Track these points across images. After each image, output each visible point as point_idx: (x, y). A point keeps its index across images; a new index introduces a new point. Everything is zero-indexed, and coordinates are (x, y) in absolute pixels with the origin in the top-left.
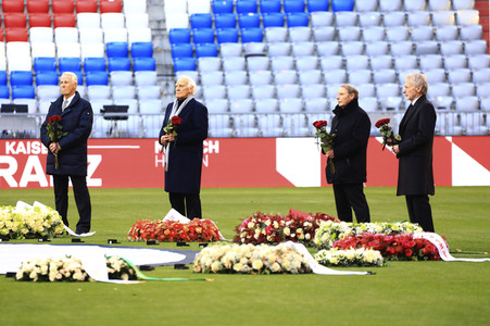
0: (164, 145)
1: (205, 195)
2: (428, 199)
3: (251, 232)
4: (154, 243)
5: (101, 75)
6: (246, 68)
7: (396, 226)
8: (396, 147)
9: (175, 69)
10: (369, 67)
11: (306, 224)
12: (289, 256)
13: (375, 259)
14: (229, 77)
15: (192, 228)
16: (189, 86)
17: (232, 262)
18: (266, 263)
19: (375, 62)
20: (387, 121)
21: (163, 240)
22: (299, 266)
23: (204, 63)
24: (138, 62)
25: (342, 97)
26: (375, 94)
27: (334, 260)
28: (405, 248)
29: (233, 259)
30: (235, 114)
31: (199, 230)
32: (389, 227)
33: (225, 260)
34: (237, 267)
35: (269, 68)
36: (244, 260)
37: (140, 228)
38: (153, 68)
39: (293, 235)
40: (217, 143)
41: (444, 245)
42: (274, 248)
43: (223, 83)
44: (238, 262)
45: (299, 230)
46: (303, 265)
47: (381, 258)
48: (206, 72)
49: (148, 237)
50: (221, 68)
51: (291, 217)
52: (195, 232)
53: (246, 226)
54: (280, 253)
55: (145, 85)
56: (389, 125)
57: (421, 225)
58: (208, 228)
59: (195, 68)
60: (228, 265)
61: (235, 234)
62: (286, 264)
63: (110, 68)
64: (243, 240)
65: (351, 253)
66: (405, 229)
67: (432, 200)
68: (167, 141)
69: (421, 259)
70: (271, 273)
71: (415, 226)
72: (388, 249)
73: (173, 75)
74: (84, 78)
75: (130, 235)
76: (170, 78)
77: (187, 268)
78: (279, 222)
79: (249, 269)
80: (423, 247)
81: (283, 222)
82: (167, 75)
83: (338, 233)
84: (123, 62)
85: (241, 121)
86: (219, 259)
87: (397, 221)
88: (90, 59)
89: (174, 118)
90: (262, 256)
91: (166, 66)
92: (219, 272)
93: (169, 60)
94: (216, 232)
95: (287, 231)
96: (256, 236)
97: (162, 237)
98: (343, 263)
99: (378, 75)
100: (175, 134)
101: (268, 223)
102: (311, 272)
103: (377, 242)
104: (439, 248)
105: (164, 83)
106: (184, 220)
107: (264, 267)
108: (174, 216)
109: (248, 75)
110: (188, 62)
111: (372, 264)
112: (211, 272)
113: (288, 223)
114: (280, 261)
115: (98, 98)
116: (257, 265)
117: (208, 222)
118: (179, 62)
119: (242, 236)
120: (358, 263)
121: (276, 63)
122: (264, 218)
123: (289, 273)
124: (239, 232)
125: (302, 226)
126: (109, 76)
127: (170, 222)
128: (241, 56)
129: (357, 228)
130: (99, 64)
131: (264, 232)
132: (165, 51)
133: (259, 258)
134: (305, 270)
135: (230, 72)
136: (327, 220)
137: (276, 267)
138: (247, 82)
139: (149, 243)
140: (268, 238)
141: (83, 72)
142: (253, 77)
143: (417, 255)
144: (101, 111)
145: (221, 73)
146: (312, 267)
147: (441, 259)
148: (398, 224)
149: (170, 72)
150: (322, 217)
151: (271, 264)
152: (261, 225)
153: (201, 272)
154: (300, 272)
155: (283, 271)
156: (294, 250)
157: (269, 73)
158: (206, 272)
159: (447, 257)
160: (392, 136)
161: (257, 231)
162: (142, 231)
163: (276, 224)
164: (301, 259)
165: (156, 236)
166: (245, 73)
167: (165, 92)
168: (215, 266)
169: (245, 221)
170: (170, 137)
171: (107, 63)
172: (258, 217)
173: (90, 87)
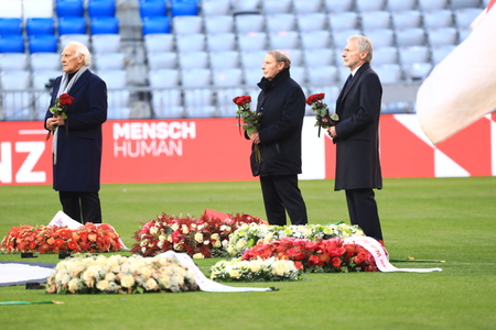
0: (51, 130)
1: (106, 193)
2: (373, 194)
3: (153, 239)
4: (31, 255)
5: (48, 41)
6: (234, 30)
7: (329, 229)
8: (333, 129)
9: (144, 31)
10: (391, 25)
11: (223, 228)
12: (168, 270)
13: (287, 272)
14: (212, 42)
15: (83, 234)
16: (77, 55)
17: (94, 279)
18: (139, 280)
19: (398, 19)
20: (321, 96)
21: (46, 252)
22: (182, 282)
23: (180, 23)
24: (97, 23)
25: (268, 67)
26: (397, 61)
27: (235, 274)
28: (332, 257)
29: (96, 275)
30: (219, 88)
31: (92, 237)
32: (321, 230)
33: (86, 277)
34: (101, 286)
35: (264, 29)
36: (110, 277)
37: (16, 236)
38: (116, 31)
39: (206, 243)
40: (193, 125)
41: (382, 252)
42: (149, 260)
43: (206, 48)
44: (102, 278)
45: (215, 236)
46: (186, 281)
47: (295, 270)
48: (184, 35)
49: (27, 247)
50: (203, 30)
51: (204, 219)
52: (88, 240)
53: (148, 232)
54: (157, 266)
55: (106, 52)
56: (324, 101)
57: (361, 227)
58: (106, 234)
59: (169, 30)
60: (89, 283)
61: (135, 241)
62: (165, 280)
63: (61, 32)
64: (144, 249)
65: (256, 265)
66: (340, 232)
67: (378, 195)
68: (55, 126)
69: (352, 270)
70: (145, 291)
71: (355, 228)
72: (311, 258)
73: (142, 40)
74: (27, 45)
75: (4, 246)
76: (138, 43)
77: (43, 288)
78: (189, 226)
79: (117, 287)
80: (356, 254)
81: (194, 226)
82: (134, 40)
83: (257, 238)
84: (77, 23)
85: (226, 97)
86: (79, 276)
87: (332, 222)
88: (34, 20)
89: (63, 97)
90: (133, 270)
91: (134, 29)
92: (79, 292)
93: (136, 20)
94: (116, 240)
95: (198, 237)
96: (160, 244)
97: (45, 247)
98: (246, 277)
99: (401, 36)
100: (64, 116)
101: (175, 227)
102: (198, 289)
103: (297, 249)
104: (375, 255)
105: (130, 50)
106: (73, 225)
107: (136, 284)
108: (63, 220)
109: (236, 39)
110: (160, 22)
111: (282, 278)
112: (68, 292)
113: (200, 227)
114: (156, 276)
115: (43, 70)
116: (127, 282)
117: (106, 228)
118: (149, 23)
119: (142, 244)
120: (264, 276)
121: (272, 22)
122: (171, 221)
123: (169, 291)
124: (139, 239)
125: (218, 231)
126: (58, 41)
127: (55, 228)
128: (228, 14)
129: (281, 232)
130: (46, 26)
131: (170, 239)
132: (132, 9)
133: (129, 273)
134: (189, 286)
135: (214, 34)
136: (251, 222)
137: (151, 284)
138: (236, 47)
139: (24, 256)
140: (175, 246)
141: (25, 36)
142: (244, 41)
143: (347, 265)
144: (47, 86)
145: (201, 37)
146: (199, 283)
147: (378, 270)
148: (333, 226)
149: (138, 36)
150: (245, 219)
151: (145, 281)
152: (166, 230)
153: (55, 292)
154: (182, 290)
155: (161, 289)
156: (176, 262)
157: (263, 35)
158: (61, 293)
159: (385, 266)
160: (327, 116)
161: (162, 238)
162: (18, 241)
163: (185, 229)
164: (184, 273)
165: (37, 247)
166: (232, 36)
167: (132, 61)
168: (73, 284)
169: (146, 225)
170: (59, 120)
171: (56, 25)
172: (163, 220)
173: (34, 55)
